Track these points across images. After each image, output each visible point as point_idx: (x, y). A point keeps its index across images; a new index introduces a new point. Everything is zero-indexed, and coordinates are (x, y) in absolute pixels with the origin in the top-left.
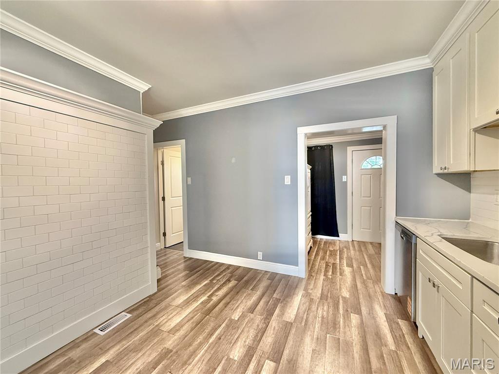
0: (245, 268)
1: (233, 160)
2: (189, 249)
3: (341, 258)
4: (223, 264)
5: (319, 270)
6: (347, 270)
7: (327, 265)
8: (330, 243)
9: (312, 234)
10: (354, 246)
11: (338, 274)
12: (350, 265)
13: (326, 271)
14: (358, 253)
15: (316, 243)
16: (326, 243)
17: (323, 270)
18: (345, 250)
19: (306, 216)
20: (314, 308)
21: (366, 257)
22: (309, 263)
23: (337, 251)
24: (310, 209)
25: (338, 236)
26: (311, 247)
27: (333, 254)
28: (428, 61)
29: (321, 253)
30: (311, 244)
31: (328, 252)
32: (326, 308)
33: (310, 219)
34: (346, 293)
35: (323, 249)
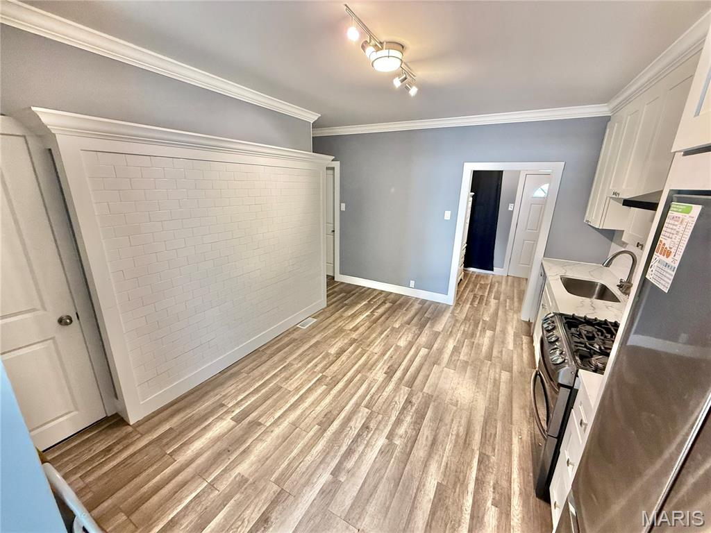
0: (396, 294)
1: (393, 190)
2: (340, 274)
3: (490, 291)
4: (375, 290)
5: (467, 299)
6: (493, 302)
7: (475, 296)
8: (483, 277)
9: (465, 267)
10: (507, 281)
11: (484, 304)
12: (497, 298)
13: (473, 301)
14: (508, 288)
15: (467, 276)
16: (478, 276)
17: (470, 300)
18: (497, 284)
19: (462, 246)
20: (458, 325)
21: (516, 291)
22: (457, 294)
23: (488, 285)
24: (466, 241)
25: (492, 270)
26: (461, 280)
27: (483, 287)
28: (607, 109)
29: (471, 286)
30: (462, 276)
31: (478, 285)
32: (467, 326)
33: (465, 251)
34: (487, 318)
35: (473, 283)
